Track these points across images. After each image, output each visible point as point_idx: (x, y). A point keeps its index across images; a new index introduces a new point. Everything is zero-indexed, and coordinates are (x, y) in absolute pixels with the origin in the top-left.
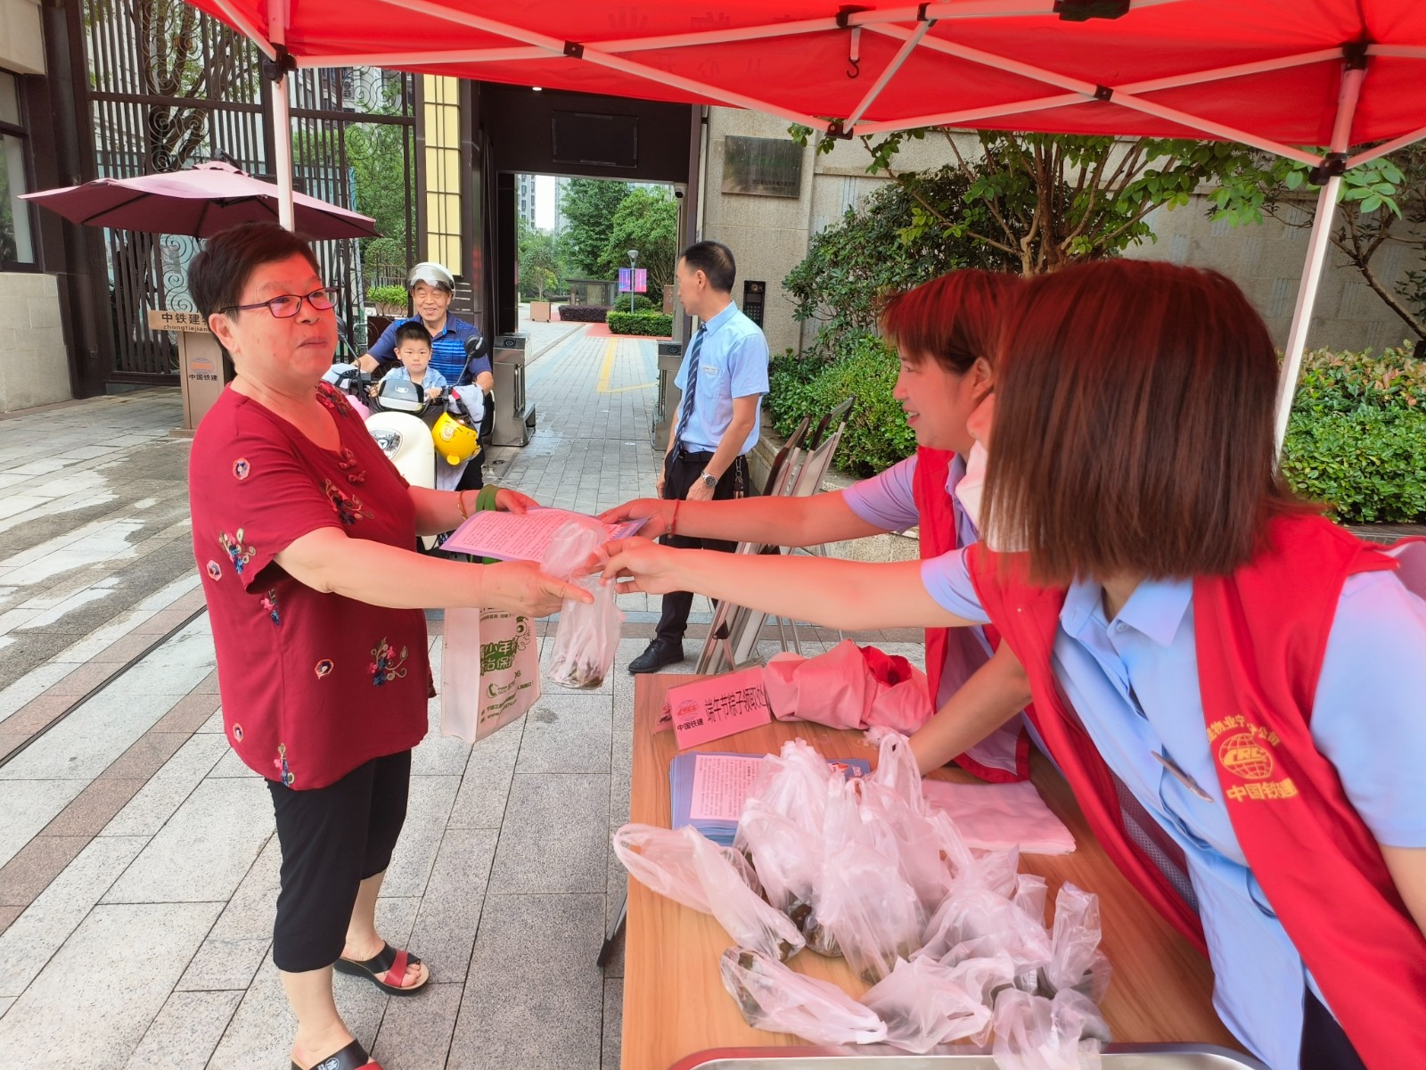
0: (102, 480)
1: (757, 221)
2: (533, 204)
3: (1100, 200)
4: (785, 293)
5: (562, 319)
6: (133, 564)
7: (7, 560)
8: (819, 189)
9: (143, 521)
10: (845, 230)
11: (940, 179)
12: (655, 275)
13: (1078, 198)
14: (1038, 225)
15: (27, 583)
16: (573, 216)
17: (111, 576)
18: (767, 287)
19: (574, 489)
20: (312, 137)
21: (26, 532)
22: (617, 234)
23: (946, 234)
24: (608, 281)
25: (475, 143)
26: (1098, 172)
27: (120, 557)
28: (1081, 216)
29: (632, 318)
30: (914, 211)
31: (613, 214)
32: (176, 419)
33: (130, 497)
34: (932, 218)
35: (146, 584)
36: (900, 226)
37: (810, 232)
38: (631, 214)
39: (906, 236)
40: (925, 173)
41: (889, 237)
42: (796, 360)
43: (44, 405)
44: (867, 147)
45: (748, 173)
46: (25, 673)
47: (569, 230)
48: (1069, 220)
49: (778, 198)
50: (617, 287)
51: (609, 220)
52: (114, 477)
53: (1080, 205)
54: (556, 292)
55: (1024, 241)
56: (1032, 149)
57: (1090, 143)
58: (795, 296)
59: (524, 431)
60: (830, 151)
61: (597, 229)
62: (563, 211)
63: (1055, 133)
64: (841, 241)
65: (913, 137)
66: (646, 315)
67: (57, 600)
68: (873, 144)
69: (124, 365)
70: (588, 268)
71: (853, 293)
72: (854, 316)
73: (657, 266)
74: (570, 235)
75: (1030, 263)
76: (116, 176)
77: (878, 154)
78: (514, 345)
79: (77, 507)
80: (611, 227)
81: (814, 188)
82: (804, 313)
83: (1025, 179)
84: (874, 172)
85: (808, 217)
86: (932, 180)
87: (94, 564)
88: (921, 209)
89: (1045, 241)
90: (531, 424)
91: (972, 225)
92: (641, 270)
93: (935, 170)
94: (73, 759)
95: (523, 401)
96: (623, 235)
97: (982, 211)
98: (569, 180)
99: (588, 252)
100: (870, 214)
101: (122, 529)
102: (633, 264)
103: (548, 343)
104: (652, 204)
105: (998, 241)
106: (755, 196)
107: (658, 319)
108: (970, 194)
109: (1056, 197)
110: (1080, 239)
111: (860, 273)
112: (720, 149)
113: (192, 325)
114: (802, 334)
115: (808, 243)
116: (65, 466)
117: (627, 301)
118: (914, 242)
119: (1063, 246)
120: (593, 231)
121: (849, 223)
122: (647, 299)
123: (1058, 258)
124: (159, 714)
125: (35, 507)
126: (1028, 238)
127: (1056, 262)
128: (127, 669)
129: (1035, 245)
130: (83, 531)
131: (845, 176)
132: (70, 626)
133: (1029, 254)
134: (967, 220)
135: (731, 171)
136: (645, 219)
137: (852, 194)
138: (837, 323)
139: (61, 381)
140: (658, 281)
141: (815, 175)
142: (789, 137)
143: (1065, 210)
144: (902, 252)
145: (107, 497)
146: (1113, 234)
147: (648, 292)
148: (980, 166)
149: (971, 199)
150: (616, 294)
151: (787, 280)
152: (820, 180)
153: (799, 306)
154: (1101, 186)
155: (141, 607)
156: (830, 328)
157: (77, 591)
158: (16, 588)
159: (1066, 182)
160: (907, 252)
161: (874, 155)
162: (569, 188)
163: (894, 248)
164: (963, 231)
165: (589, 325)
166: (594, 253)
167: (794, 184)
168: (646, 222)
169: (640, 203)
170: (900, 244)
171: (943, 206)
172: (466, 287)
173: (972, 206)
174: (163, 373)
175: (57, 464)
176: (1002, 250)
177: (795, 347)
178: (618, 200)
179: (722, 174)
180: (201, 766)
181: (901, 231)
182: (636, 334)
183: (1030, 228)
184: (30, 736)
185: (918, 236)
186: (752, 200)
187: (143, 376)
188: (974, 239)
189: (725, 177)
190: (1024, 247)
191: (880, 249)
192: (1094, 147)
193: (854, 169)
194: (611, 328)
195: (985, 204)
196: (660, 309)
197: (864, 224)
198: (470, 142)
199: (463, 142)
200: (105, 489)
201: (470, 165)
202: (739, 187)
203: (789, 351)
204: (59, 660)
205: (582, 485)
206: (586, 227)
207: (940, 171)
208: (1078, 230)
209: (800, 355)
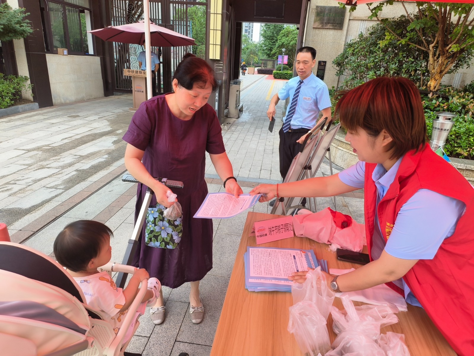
0: (108, 123)
1: (325, 38)
2: (252, 32)
3: (465, 29)
4: (333, 66)
5: (258, 73)
6: (113, 151)
7: (79, 147)
8: (350, 25)
9: (118, 137)
10: (358, 41)
11: (399, 21)
12: (291, 57)
13: (456, 29)
14: (438, 40)
15: (83, 155)
16: (264, 37)
17: (106, 154)
18: (327, 63)
19: (252, 134)
20: (182, 10)
21: (85, 139)
22: (279, 43)
23: (399, 42)
24: (274, 60)
25: (227, 11)
26: (466, 18)
27: (110, 148)
28: (457, 36)
29: (282, 73)
30: (386, 34)
31: (278, 35)
32: (132, 104)
33: (115, 129)
34: (393, 36)
35: (116, 157)
36: (380, 40)
37: (345, 42)
38: (284, 35)
39: (382, 44)
40: (393, 18)
41: (375, 44)
42: (335, 91)
43: (95, 99)
44: (369, 9)
45: (323, 20)
46: (78, 183)
47: (263, 42)
48: (451, 37)
49: (334, 29)
50: (277, 62)
51: (277, 38)
52: (113, 122)
53: (456, 32)
54: (257, 63)
55: (431, 46)
56: (438, 8)
57: (463, 6)
58: (337, 67)
59: (238, 113)
60: (354, 10)
61: (272, 41)
62: (262, 35)
63: (448, 2)
64: (356, 46)
65: (388, 4)
66: (286, 72)
67: (90, 161)
68: (372, 7)
69: (119, 86)
70: (268, 55)
71: (359, 66)
72: (358, 75)
73: (292, 54)
74: (263, 43)
75: (433, 55)
76: (114, 25)
77: (374, 11)
78: (237, 84)
79: (100, 131)
80: (277, 40)
81: (349, 25)
82: (340, 73)
83: (434, 21)
84: (371, 18)
85: (345, 36)
86: (395, 21)
87: (103, 150)
88: (389, 33)
89: (440, 46)
90: (241, 111)
91: (410, 39)
92: (286, 56)
93: (397, 17)
94: (87, 212)
95: (239, 103)
96: (281, 43)
97: (414, 34)
98: (264, 24)
99: (269, 49)
100: (368, 35)
101: (111, 139)
102: (283, 54)
103: (252, 82)
104: (292, 32)
105: (420, 46)
106: (325, 28)
107: (290, 74)
108: (410, 27)
109: (447, 28)
110: (455, 45)
111: (363, 58)
112: (314, 11)
113: (136, 74)
114: (338, 81)
115: (344, 47)
116: (99, 118)
117: (280, 67)
118: (386, 46)
119: (448, 48)
120: (271, 42)
121: (360, 39)
122: (287, 66)
123: (444, 53)
124: (113, 200)
125: (89, 131)
126: (433, 45)
127: (444, 55)
128: (106, 185)
129: (436, 47)
130: (101, 139)
131: (361, 20)
132: (93, 169)
133: (433, 51)
134: (408, 37)
135: (318, 19)
136: (289, 37)
137: (363, 27)
138: (351, 78)
139: (101, 91)
140: (292, 60)
141: (350, 20)
142: (339, 5)
143: (451, 33)
144: (380, 50)
145: (109, 129)
146: (470, 43)
147: (288, 64)
148: (416, 15)
149: (410, 29)
150: (277, 65)
151: (334, 61)
152: (351, 21)
153: (338, 71)
154: (467, 23)
155: (113, 165)
156: (348, 79)
157: (96, 158)
158: (79, 156)
159: (452, 22)
160: (382, 50)
161: (372, 12)
162: (264, 26)
163: (377, 48)
164: (406, 42)
165: (267, 76)
166: (271, 50)
167: (341, 24)
168: (289, 38)
169: (288, 32)
170: (379, 47)
171: (398, 32)
172: (221, 63)
173: (411, 32)
174: (129, 89)
175: (96, 117)
176: (421, 50)
177: (336, 86)
178: (280, 30)
179: (313, 20)
180: (122, 219)
181: (381, 42)
182: (282, 79)
183: (434, 40)
184: (76, 204)
185: (387, 43)
186: (324, 30)
187: (124, 90)
188: (410, 45)
189: (315, 22)
190: (431, 48)
191: (371, 49)
192: (464, 8)
193: (365, 17)
194: (274, 77)
195: (416, 31)
196: (292, 70)
197: (366, 39)
198: (225, 11)
199: (224, 11)
200: (109, 126)
201: (225, 19)
202: (321, 25)
203: (333, 87)
204: (88, 180)
205: (255, 133)
206: (269, 41)
207: (399, 17)
208: (455, 42)
209: (337, 89)
